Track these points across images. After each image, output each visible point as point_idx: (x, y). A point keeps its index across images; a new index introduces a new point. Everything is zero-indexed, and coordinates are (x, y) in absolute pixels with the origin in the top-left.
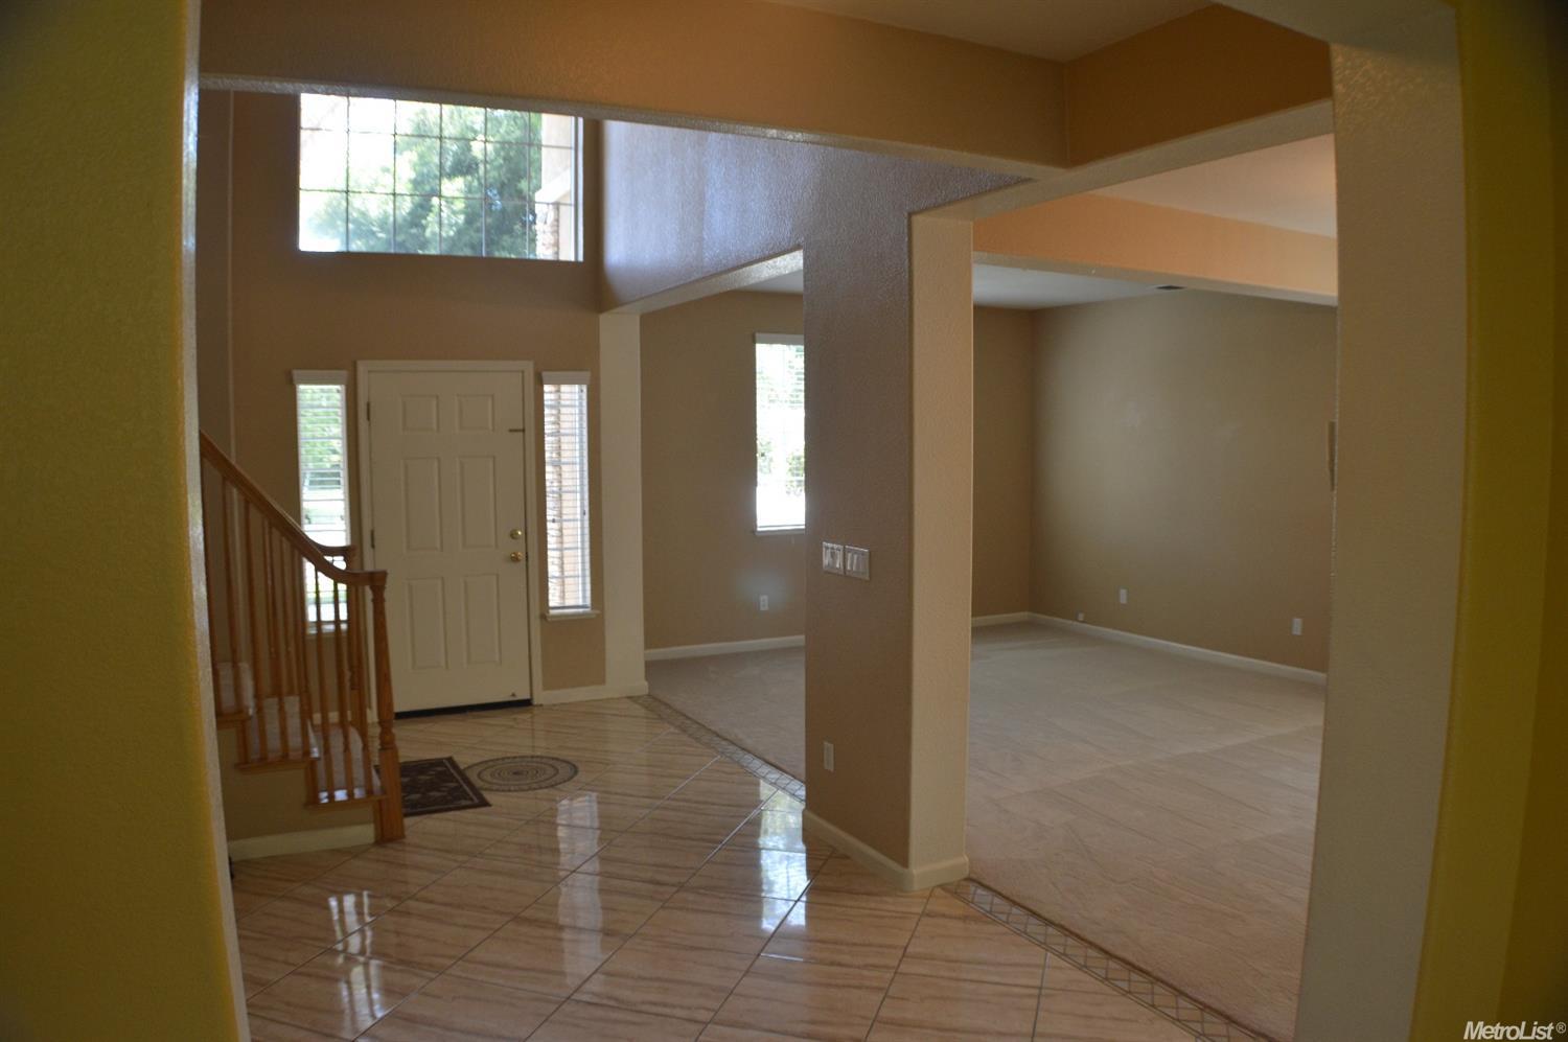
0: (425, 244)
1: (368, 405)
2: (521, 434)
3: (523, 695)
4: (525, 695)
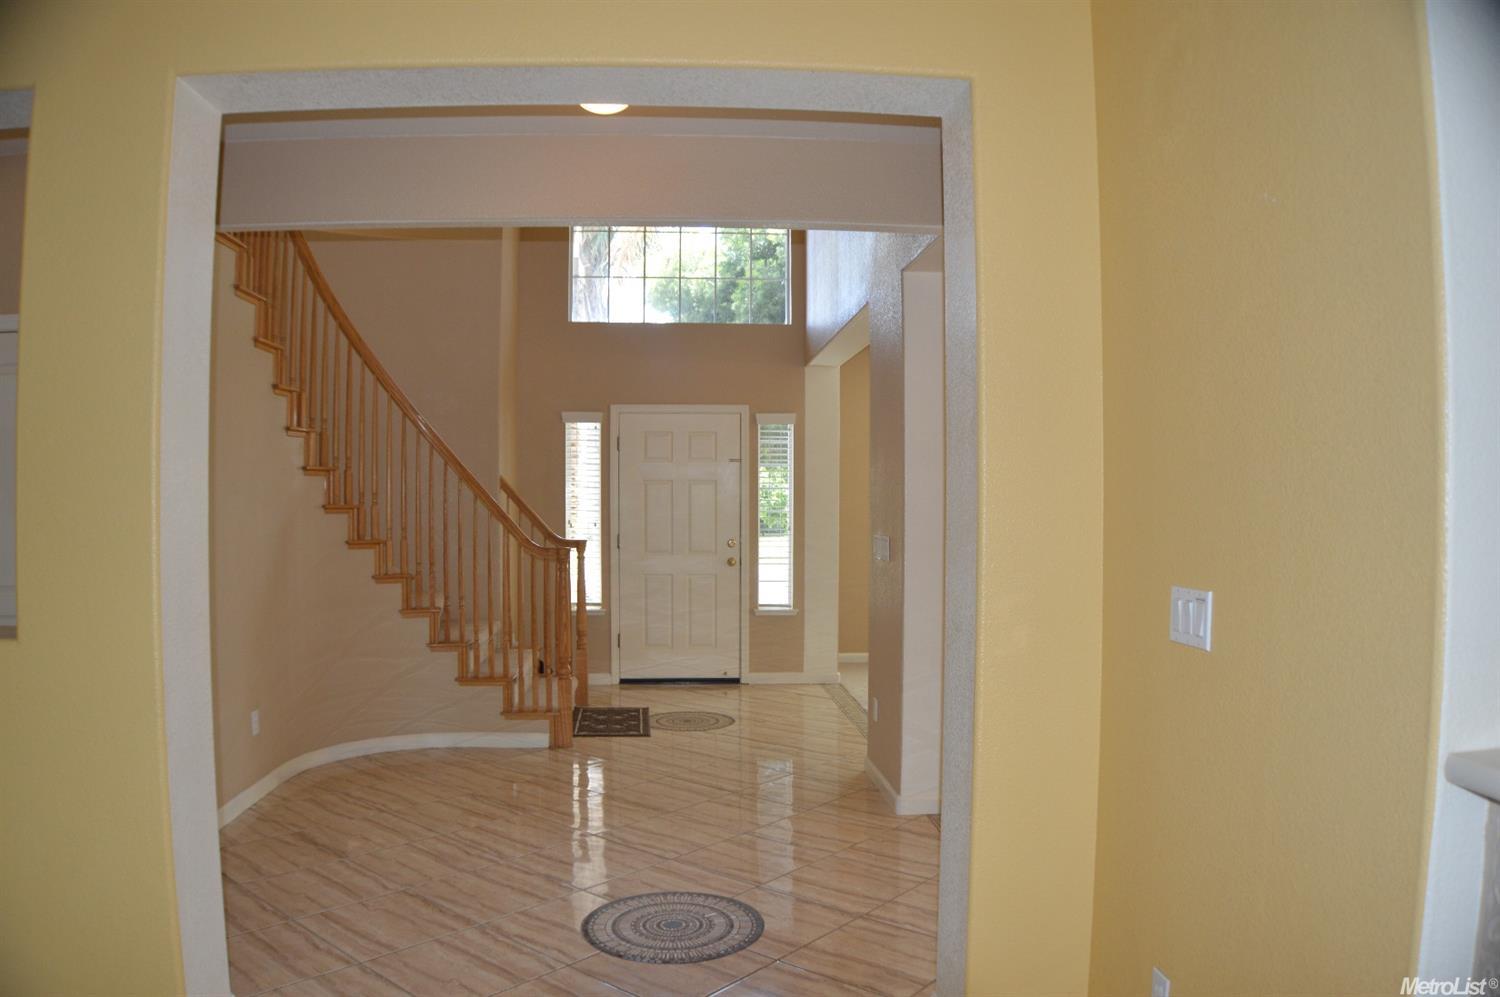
0: (732, 315)
1: (618, 439)
2: (738, 464)
3: (732, 674)
4: (735, 675)
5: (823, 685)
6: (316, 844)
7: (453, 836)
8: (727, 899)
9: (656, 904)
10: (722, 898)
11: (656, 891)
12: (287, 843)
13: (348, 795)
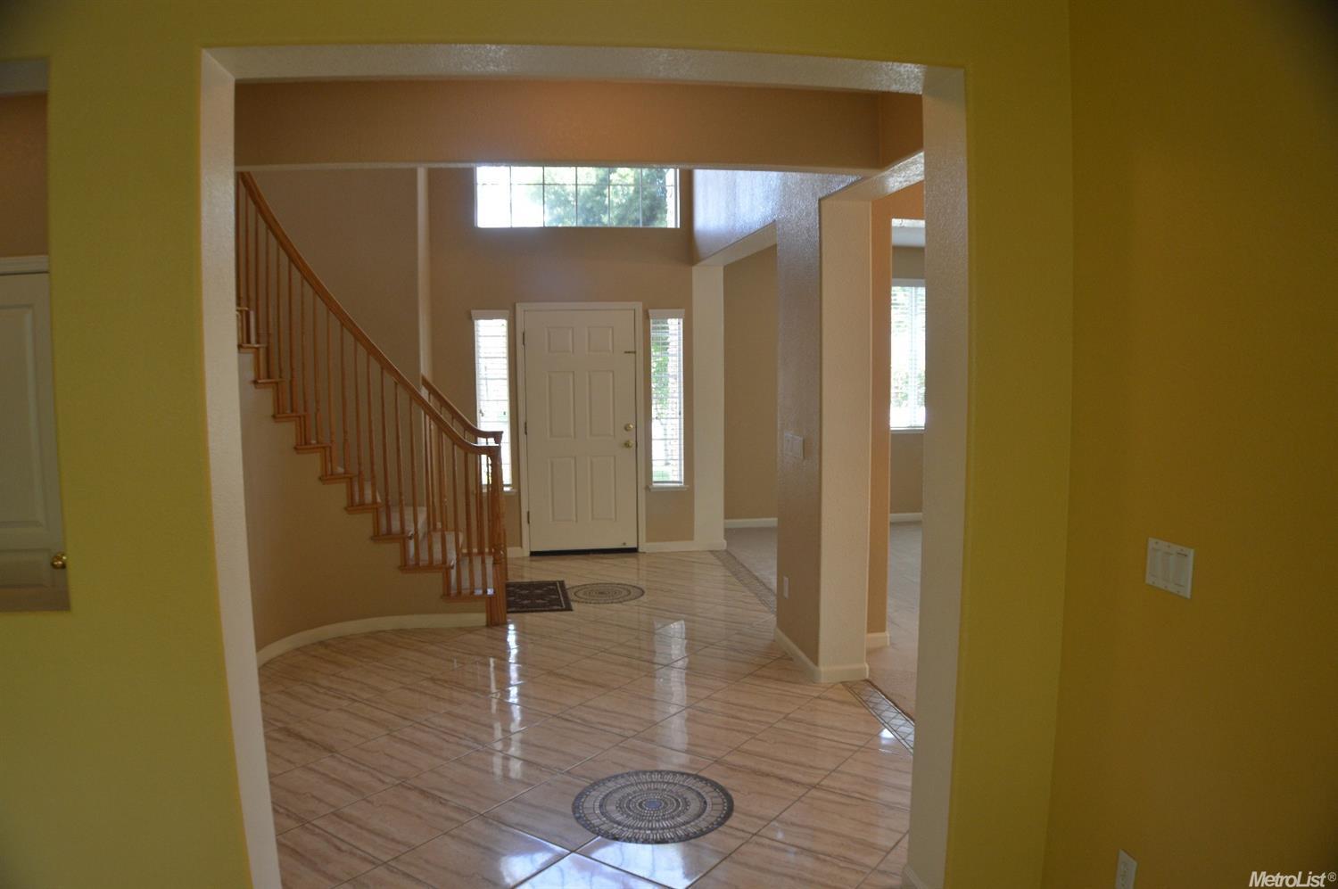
1: (524, 334)
2: (633, 355)
3: (631, 544)
4: (633, 545)
5: (711, 552)
6: (303, 739)
7: (425, 723)
8: (692, 775)
9: (632, 785)
10: (689, 775)
11: (628, 770)
12: (279, 741)
13: (317, 685)
